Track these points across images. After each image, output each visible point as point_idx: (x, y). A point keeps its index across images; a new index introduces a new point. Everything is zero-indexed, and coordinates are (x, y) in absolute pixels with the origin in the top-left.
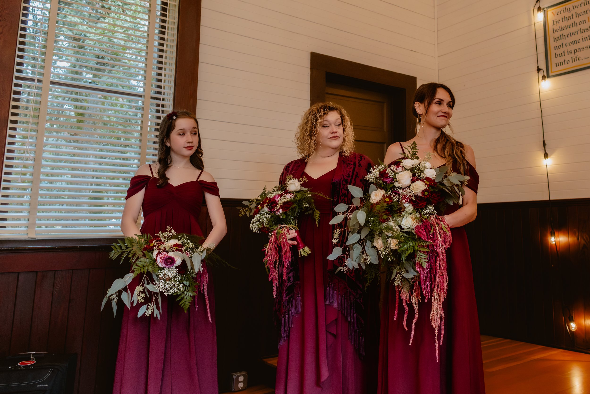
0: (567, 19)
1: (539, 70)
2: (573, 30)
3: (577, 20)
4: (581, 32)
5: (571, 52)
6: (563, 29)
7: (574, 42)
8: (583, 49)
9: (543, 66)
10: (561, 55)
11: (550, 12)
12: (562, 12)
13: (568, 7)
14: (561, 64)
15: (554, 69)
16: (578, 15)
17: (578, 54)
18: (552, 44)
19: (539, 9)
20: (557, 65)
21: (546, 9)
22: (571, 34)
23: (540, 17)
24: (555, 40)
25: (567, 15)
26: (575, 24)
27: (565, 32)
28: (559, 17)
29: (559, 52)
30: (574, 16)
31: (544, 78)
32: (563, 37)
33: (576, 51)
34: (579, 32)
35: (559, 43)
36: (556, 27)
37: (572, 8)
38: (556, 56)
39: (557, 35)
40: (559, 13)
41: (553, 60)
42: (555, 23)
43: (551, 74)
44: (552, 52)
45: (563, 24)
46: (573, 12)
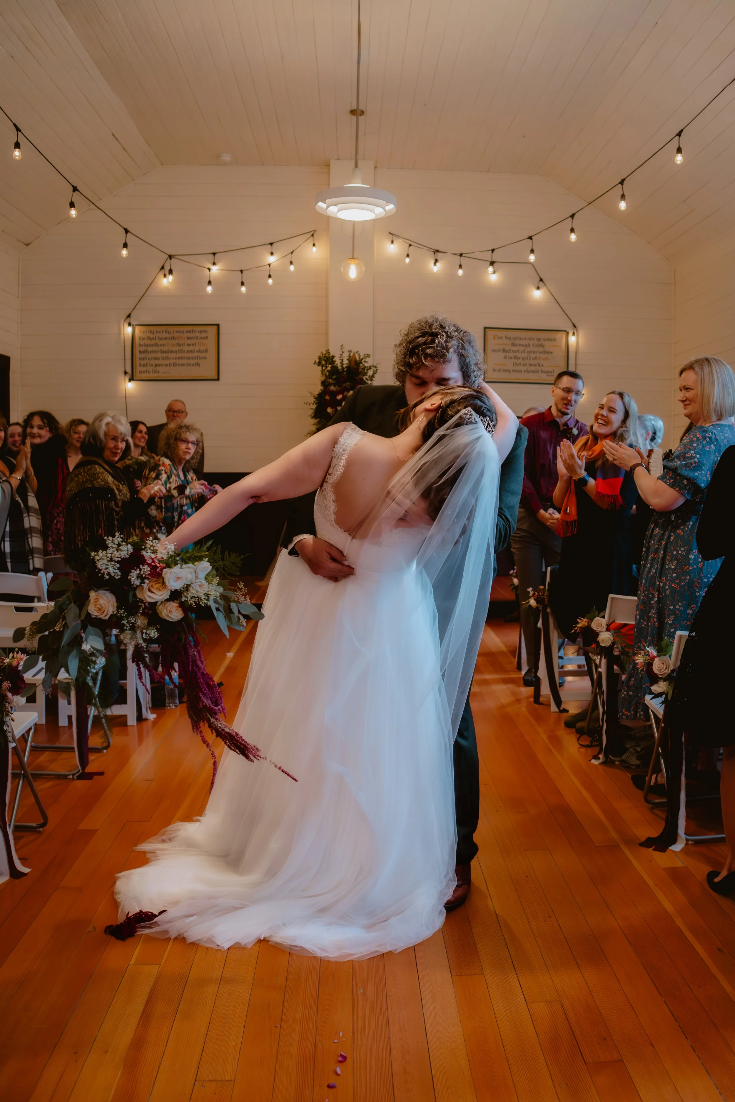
0: (153, 339)
1: (126, 373)
2: (155, 348)
3: (160, 342)
4: (161, 353)
5: (152, 365)
6: (147, 346)
7: (156, 359)
8: (162, 365)
9: (129, 370)
10: (144, 366)
11: (137, 329)
12: (148, 332)
13: (152, 330)
14: (144, 372)
15: (137, 375)
16: (161, 339)
17: (158, 368)
18: (138, 356)
19: (130, 324)
20: (140, 372)
21: (134, 326)
22: (154, 352)
23: (129, 330)
24: (141, 352)
25: (152, 336)
26: (156, 345)
27: (149, 349)
28: (145, 336)
29: (142, 362)
30: (157, 338)
31: (130, 380)
32: (146, 352)
33: (156, 365)
34: (160, 352)
35: (143, 356)
36: (142, 342)
37: (155, 332)
38: (140, 365)
39: (143, 349)
40: (145, 332)
41: (138, 369)
42: (141, 339)
43: (135, 378)
44: (137, 362)
45: (148, 342)
46: (157, 335)
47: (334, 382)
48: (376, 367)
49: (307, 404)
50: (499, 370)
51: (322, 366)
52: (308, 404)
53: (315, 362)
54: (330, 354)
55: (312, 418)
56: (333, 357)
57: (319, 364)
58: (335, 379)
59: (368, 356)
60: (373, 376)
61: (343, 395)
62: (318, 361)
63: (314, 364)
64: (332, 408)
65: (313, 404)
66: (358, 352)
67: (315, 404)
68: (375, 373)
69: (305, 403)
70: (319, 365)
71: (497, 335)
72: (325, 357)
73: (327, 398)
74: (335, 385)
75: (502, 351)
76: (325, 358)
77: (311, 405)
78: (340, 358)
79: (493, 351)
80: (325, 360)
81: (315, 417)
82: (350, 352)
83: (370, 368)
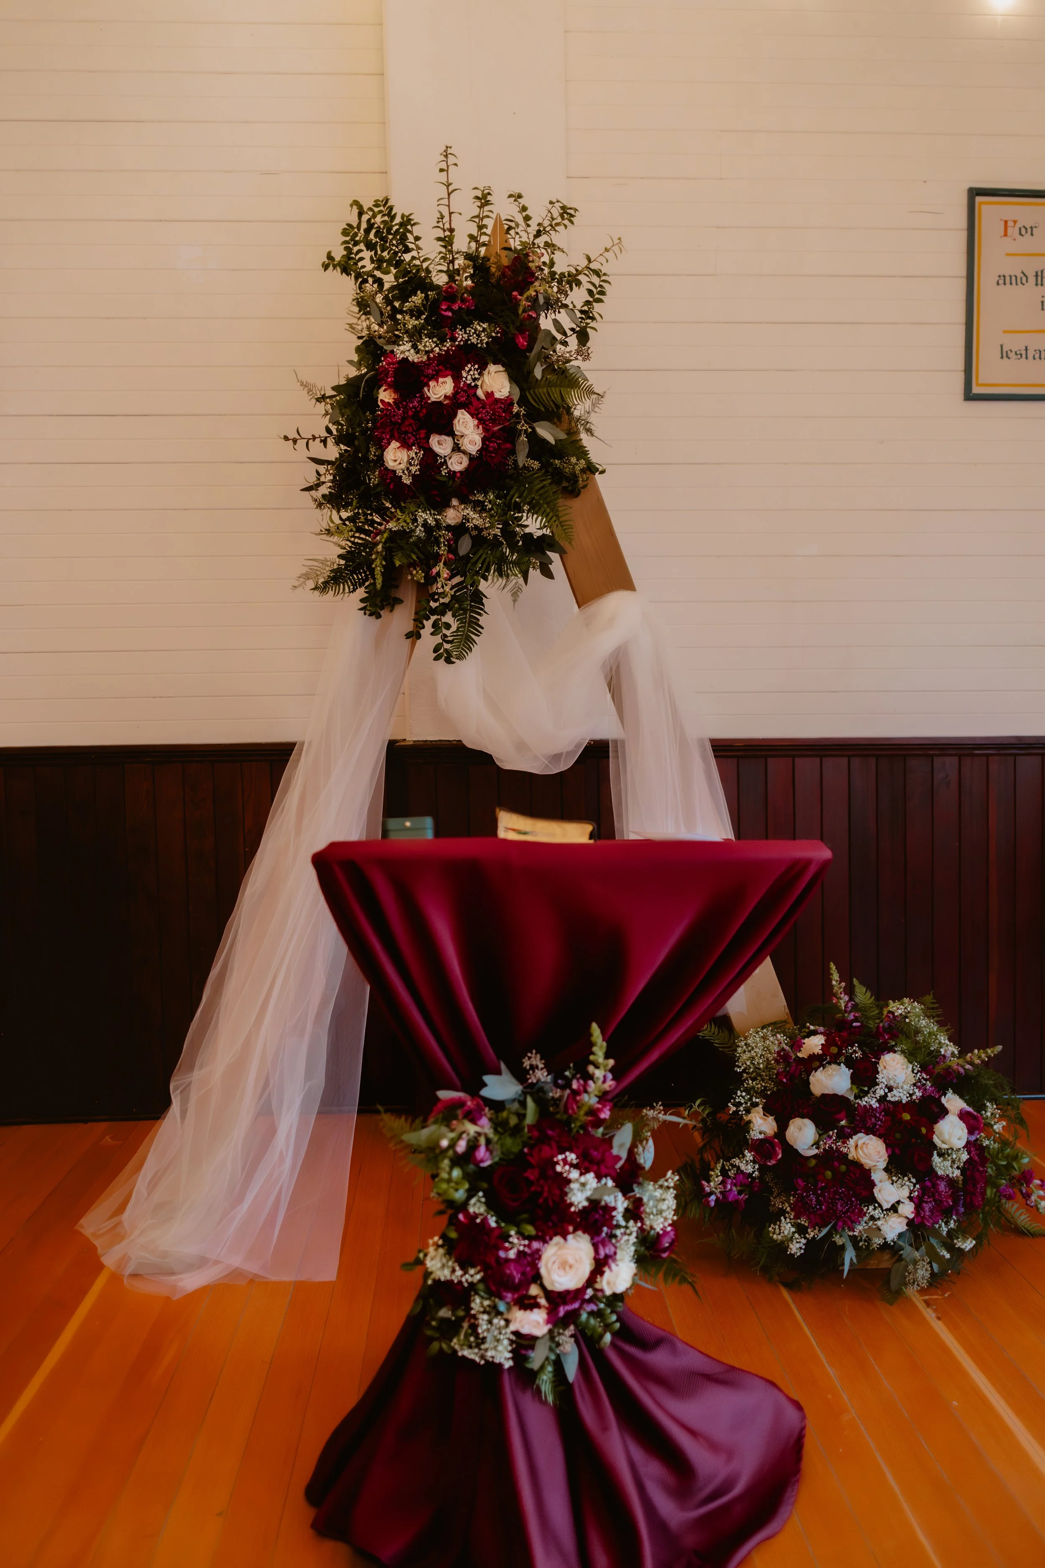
47: (412, 323)
48: (597, 273)
49: (295, 441)
50: (1024, 354)
51: (361, 278)
52: (301, 443)
53: (330, 257)
54: (393, 218)
55: (320, 505)
56: (407, 221)
57: (347, 266)
58: (415, 313)
59: (567, 213)
60: (587, 314)
61: (457, 378)
62: (339, 253)
63: (326, 267)
64: (406, 445)
65: (324, 442)
66: (520, 196)
67: (330, 441)
68: (597, 295)
69: (286, 438)
70: (345, 270)
71: (1015, 222)
72: (370, 226)
73: (385, 396)
74: (415, 336)
75: (1032, 280)
76: (372, 236)
77: (316, 446)
78: (441, 234)
79: (1003, 280)
80: (370, 246)
81: (334, 500)
82: (484, 200)
83: (573, 280)
